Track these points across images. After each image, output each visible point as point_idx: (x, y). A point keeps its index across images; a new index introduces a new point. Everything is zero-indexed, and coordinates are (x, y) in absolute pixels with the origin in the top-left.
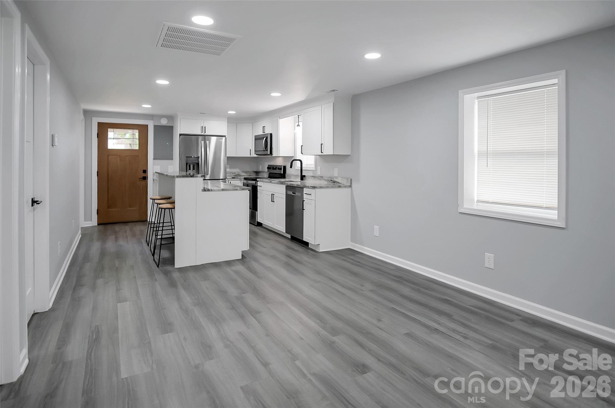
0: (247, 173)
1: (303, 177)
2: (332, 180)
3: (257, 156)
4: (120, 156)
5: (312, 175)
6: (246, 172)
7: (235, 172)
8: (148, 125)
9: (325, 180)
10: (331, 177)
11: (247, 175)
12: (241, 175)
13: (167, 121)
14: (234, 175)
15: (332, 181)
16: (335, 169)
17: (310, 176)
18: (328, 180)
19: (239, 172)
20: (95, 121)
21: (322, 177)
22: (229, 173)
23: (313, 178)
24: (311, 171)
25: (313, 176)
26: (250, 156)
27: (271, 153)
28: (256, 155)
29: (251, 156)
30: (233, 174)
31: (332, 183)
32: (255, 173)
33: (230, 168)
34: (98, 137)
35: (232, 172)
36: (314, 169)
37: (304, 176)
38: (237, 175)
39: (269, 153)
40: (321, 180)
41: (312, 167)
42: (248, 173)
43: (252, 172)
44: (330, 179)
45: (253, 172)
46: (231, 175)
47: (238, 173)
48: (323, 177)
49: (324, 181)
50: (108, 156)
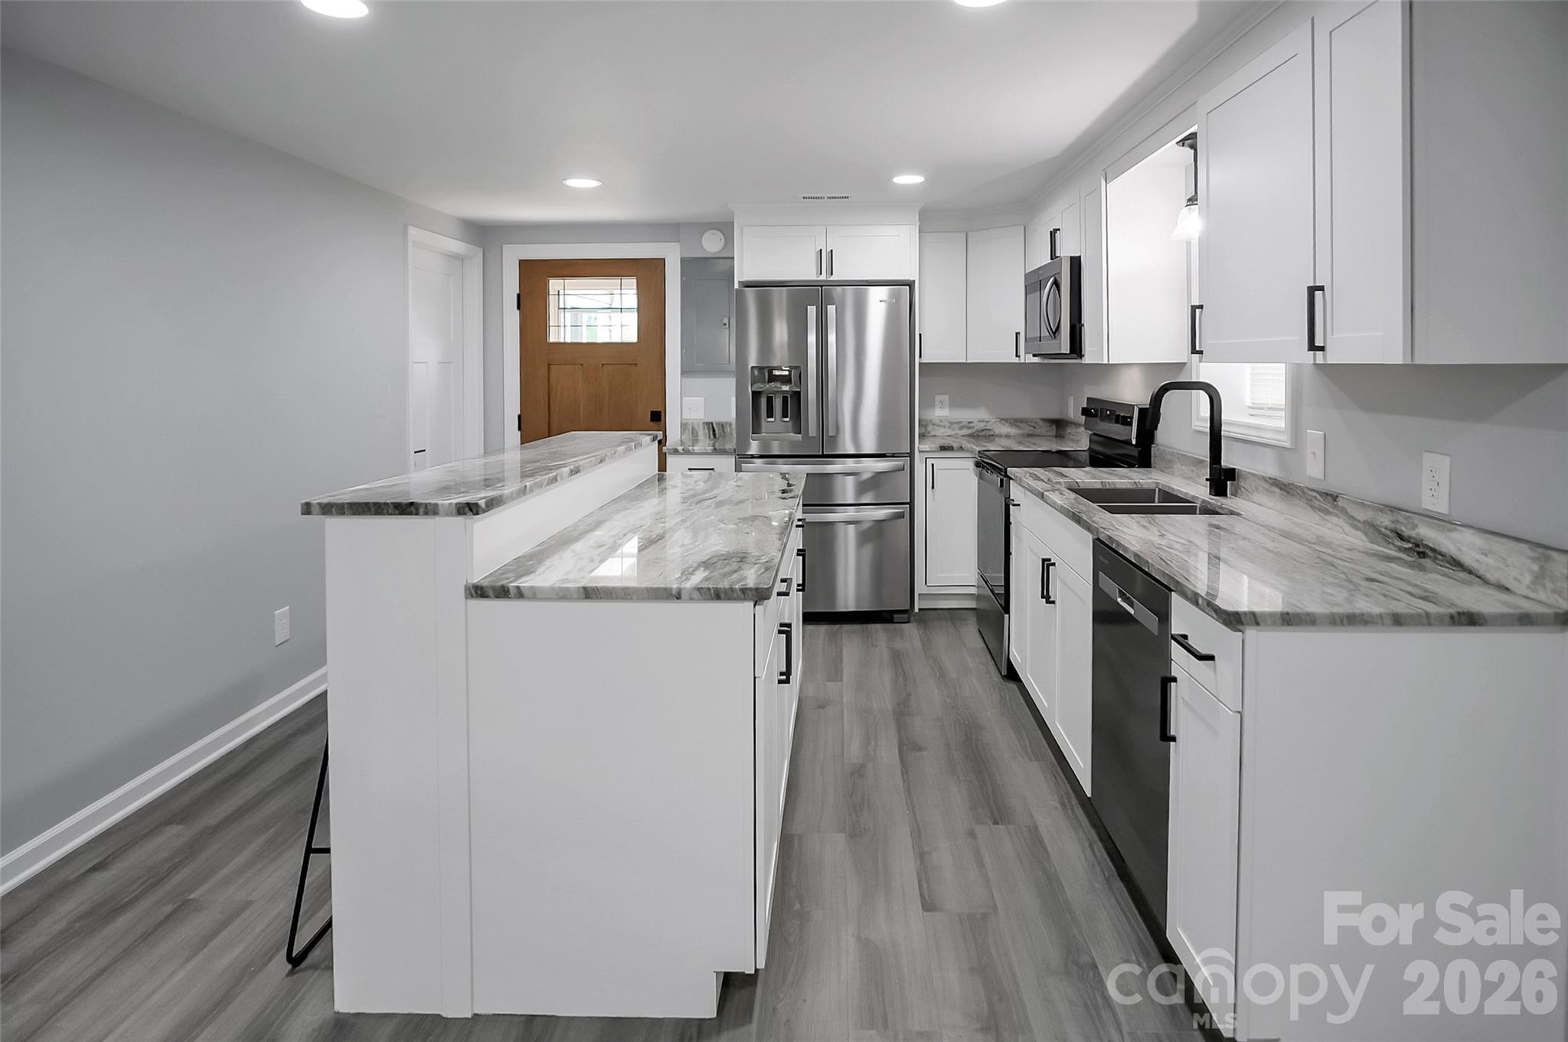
0: (1018, 427)
1: (1222, 480)
2: (1406, 532)
3: (1036, 360)
4: (582, 365)
5: (1271, 470)
6: (1016, 422)
7: (969, 423)
8: (664, 259)
9: (1353, 521)
10: (1394, 509)
11: (1021, 432)
12: (997, 432)
13: (723, 241)
14: (970, 431)
15: (1401, 537)
16: (1429, 459)
17: (1264, 479)
18: (1371, 528)
19: (988, 422)
20: (512, 256)
21: (1335, 498)
22: (947, 425)
23: (1277, 490)
24: (1267, 450)
25: (1275, 483)
26: (1016, 360)
27: (1076, 348)
28: (1034, 355)
29: (1022, 361)
30: (962, 428)
31: (1400, 549)
32: (1054, 427)
33: (953, 405)
34: (519, 308)
35: (960, 422)
36: (1285, 441)
37: (1231, 474)
38: (977, 431)
39: (1066, 348)
40: (1328, 513)
41: (1275, 425)
42: (1023, 425)
43: (1041, 423)
44: (1392, 526)
45: (1044, 420)
46: (953, 433)
47: (982, 426)
48: (1341, 503)
49: (1348, 528)
50: (549, 365)
